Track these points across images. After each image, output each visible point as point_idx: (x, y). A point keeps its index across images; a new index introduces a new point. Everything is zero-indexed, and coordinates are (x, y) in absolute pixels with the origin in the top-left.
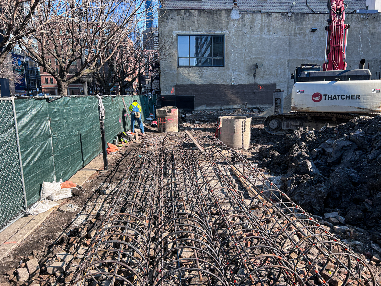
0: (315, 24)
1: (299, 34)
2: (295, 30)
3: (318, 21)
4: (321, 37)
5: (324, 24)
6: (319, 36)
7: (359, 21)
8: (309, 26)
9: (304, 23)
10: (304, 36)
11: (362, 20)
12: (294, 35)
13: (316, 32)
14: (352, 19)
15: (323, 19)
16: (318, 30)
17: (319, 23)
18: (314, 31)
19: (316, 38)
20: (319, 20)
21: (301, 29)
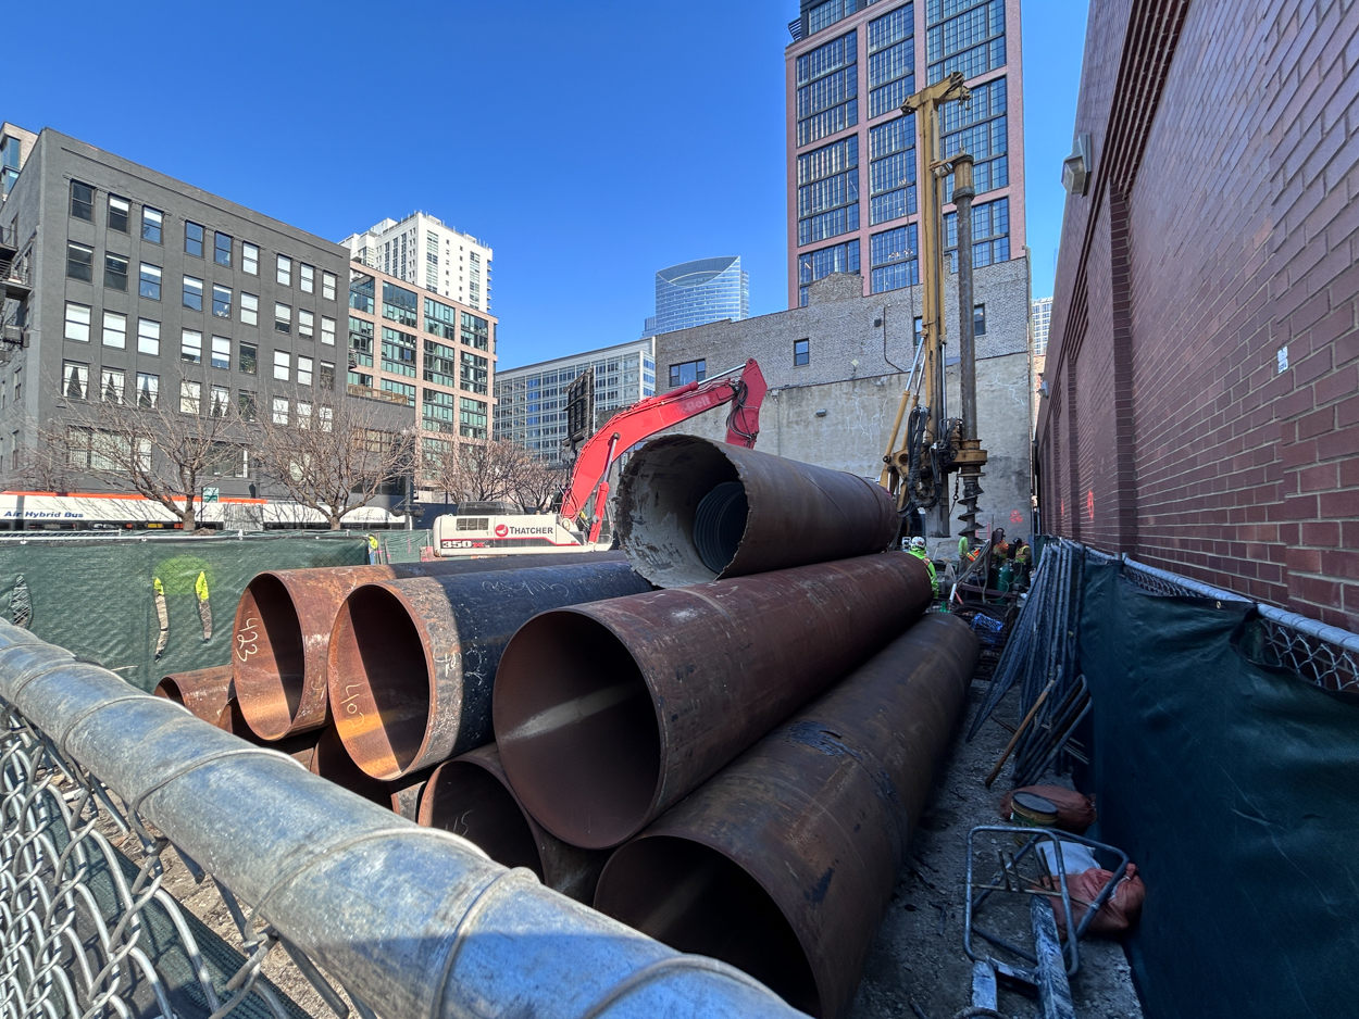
0: (824, 402)
1: (797, 423)
2: (789, 418)
3: (830, 395)
5: (841, 400)
6: (834, 422)
8: (813, 407)
9: (804, 403)
10: (807, 426)
12: (788, 426)
13: (828, 417)
14: (900, 384)
15: (838, 393)
16: (830, 411)
17: (832, 399)
18: (821, 415)
19: (828, 426)
21: (799, 414)
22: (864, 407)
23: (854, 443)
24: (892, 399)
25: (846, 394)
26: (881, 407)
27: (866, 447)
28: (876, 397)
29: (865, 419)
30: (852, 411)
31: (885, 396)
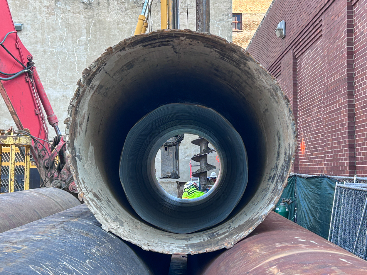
0: (20, 13)
3: (27, 7)
4: (37, 42)
5: (40, 14)
6: (33, 40)
7: (126, 10)
11: (133, 7)
17: (29, 12)
18: (18, 29)
20: (30, 6)
22: (68, 26)
23: (56, 68)
24: (100, 21)
25: (48, 7)
26: (88, 29)
27: (70, 74)
28: (82, 16)
29: (69, 41)
30: (54, 30)
31: (92, 17)
